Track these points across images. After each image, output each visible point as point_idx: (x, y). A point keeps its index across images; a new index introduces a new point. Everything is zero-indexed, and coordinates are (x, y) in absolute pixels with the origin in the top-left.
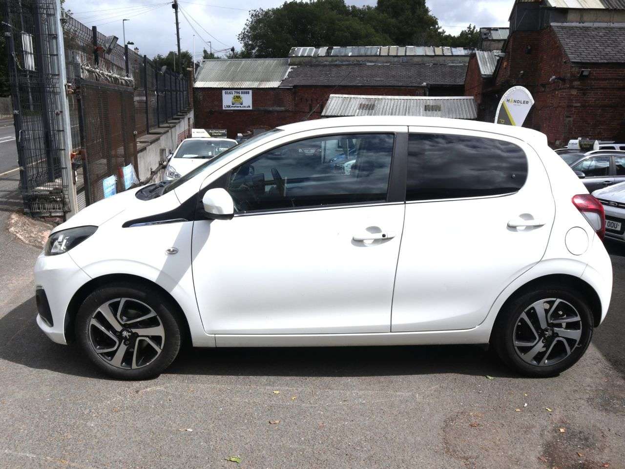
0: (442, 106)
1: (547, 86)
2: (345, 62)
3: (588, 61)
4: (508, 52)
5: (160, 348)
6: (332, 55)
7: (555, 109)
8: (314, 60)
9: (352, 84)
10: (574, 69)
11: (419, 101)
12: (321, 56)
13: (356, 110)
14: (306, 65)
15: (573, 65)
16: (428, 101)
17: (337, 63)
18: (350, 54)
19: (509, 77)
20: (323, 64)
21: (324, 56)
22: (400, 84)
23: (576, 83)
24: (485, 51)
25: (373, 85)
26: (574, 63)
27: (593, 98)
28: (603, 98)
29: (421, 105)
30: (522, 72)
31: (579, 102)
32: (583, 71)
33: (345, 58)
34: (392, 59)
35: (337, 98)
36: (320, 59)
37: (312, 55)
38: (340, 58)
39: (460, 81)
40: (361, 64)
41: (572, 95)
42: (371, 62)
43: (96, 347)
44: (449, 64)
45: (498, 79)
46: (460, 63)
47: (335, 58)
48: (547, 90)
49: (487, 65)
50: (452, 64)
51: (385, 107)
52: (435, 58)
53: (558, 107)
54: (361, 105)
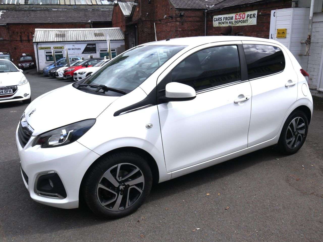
0: (104, 33)
1: (162, 21)
2: (38, 8)
3: (183, 8)
4: (138, 3)
5: (142, 190)
6: (29, 4)
7: (168, 32)
8: (17, 7)
9: (46, 22)
10: (176, 12)
11: (90, 31)
12: (22, 5)
13: (54, 38)
14: (13, 10)
15: (176, 10)
16: (96, 31)
17: (33, 9)
18: (41, 3)
19: (142, 16)
20: (24, 9)
21: (24, 5)
22: (76, 22)
23: (178, 19)
24: (123, 2)
25: (59, 22)
26: (176, 8)
27: (187, 26)
28: (190, 26)
29: (92, 33)
30: (147, 13)
31: (181, 29)
32: (181, 13)
33: (38, 6)
34: (68, 7)
35: (40, 31)
36: (21, 6)
37: (15, 3)
38: (34, 6)
39: (109, 19)
40: (49, 10)
41: (177, 25)
42: (55, 8)
43: (102, 203)
44: (101, 10)
45: (134, 18)
46: (107, 9)
47: (31, 6)
48: (162, 23)
49: (126, 10)
50: (103, 10)
51: (72, 35)
52: (93, 6)
53: (170, 31)
54: (56, 34)
